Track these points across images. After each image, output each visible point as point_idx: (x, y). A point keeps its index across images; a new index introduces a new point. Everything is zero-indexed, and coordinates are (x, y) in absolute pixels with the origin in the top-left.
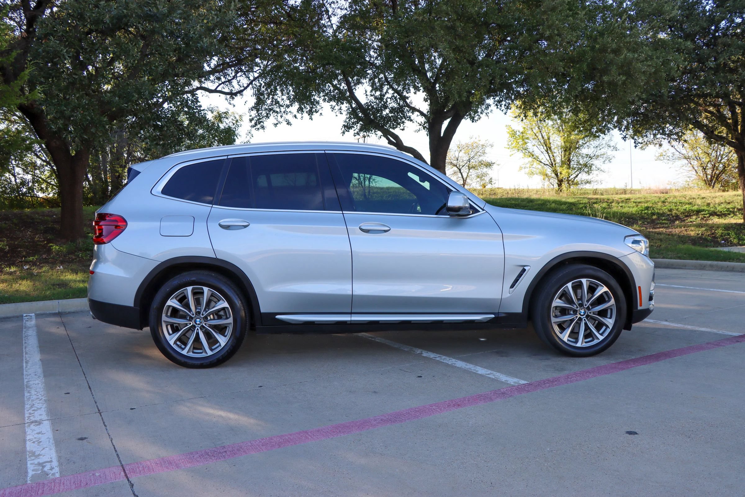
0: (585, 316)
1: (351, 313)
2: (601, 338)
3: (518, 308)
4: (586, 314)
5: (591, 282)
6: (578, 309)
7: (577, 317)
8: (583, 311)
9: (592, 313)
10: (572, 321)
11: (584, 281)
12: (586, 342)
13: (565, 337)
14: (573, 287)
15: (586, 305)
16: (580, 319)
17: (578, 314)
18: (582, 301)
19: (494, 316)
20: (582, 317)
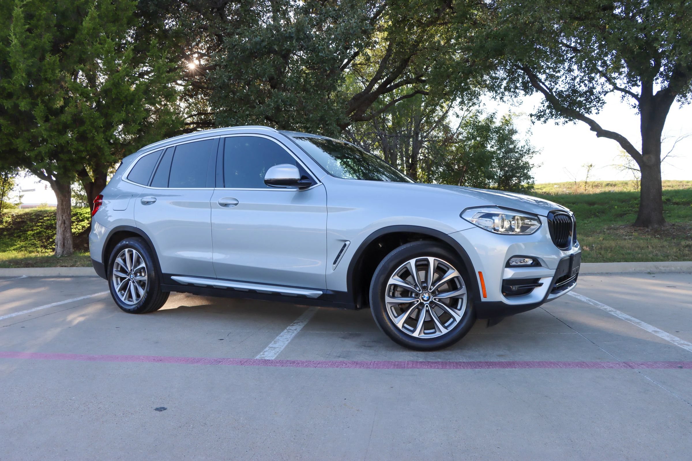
0: (428, 302)
1: (216, 279)
2: (444, 331)
3: (342, 286)
4: (431, 300)
5: (440, 263)
6: (421, 292)
7: (418, 301)
8: (426, 295)
9: (437, 300)
10: (411, 304)
11: (431, 259)
12: (425, 333)
13: (400, 322)
14: (417, 266)
15: (430, 289)
16: (422, 304)
17: (420, 298)
18: (427, 284)
19: (321, 293)
20: (425, 303)
